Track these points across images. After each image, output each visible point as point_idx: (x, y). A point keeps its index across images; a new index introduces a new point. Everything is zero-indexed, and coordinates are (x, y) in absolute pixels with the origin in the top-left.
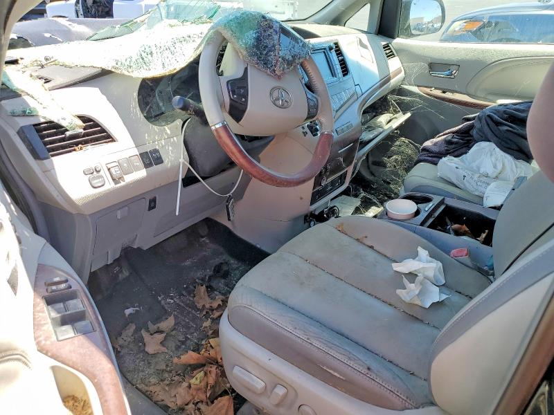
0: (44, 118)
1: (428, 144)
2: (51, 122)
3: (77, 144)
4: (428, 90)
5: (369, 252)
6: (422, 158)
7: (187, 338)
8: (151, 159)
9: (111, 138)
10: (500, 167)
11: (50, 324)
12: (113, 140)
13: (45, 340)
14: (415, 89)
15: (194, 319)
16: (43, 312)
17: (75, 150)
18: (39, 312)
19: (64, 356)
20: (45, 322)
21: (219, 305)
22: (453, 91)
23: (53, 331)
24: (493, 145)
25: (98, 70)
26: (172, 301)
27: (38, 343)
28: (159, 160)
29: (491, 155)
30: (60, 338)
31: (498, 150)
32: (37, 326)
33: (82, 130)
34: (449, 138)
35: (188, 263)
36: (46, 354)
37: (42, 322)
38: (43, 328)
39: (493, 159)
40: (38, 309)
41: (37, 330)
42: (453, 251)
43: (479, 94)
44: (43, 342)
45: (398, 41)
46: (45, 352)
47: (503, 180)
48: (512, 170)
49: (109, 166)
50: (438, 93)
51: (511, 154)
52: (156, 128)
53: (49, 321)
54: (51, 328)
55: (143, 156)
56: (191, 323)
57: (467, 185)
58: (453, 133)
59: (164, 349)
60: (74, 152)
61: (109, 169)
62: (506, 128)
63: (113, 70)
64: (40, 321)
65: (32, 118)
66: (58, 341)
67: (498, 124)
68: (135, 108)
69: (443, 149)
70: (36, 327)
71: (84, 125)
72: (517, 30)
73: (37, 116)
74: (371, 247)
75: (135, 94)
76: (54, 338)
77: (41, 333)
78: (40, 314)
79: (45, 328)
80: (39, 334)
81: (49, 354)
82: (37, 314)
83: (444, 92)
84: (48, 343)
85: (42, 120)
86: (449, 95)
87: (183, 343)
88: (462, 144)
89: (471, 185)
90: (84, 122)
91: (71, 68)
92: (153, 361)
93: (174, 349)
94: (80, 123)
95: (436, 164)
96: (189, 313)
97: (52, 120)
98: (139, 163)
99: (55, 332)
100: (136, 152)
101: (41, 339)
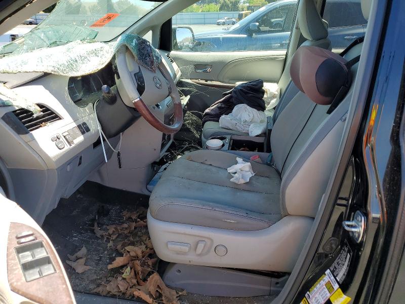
0: (17, 106)
1: (207, 111)
2: (22, 109)
3: (41, 122)
4: (197, 81)
5: (210, 167)
6: (207, 119)
7: (101, 257)
8: (84, 128)
9: (58, 117)
10: (251, 116)
11: (20, 269)
12: (60, 119)
13: (17, 281)
14: (189, 81)
15: (99, 245)
16: (15, 259)
17: (41, 126)
18: (12, 259)
19: (32, 293)
20: (16, 267)
21: (113, 231)
22: (211, 80)
23: (23, 274)
24: (245, 105)
25: (41, 74)
26: (77, 239)
27: (11, 285)
28: (88, 130)
29: (246, 111)
30: (28, 280)
31: (248, 107)
32: (10, 270)
33: (42, 113)
34: (220, 105)
35: (74, 213)
36: (18, 293)
37: (14, 268)
38: (15, 272)
39: (248, 113)
40: (11, 257)
41: (10, 274)
42: (251, 158)
43: (225, 81)
44: (15, 284)
45: (173, 53)
46: (16, 291)
47: (255, 122)
48: (258, 116)
49: (65, 134)
50: (203, 82)
51: (255, 108)
52: (81, 109)
53: (20, 266)
54: (21, 271)
55: (79, 126)
56: (98, 247)
57: (238, 127)
58: (220, 102)
59: (88, 267)
60: (41, 128)
61: (65, 137)
62: (251, 95)
63: (53, 73)
64: (12, 267)
65: (10, 108)
66: (27, 282)
67: (246, 93)
68: (67, 97)
69: (218, 112)
70: (9, 272)
71: (41, 110)
72: (216, 46)
73: (12, 105)
74: (211, 165)
75: (67, 88)
76: (24, 279)
77: (13, 276)
78: (13, 262)
79: (16, 272)
80: (11, 277)
81: (20, 293)
82: (10, 261)
83: (206, 81)
84: (19, 283)
85: (17, 108)
86: (209, 83)
87: (100, 260)
88: (227, 107)
89: (241, 128)
90: (41, 108)
91: (15, 73)
92: (85, 277)
93: (95, 266)
94: (39, 109)
95: (218, 121)
96: (93, 242)
97: (23, 107)
98: (78, 131)
99: (25, 275)
100: (75, 125)
101: (13, 281)
